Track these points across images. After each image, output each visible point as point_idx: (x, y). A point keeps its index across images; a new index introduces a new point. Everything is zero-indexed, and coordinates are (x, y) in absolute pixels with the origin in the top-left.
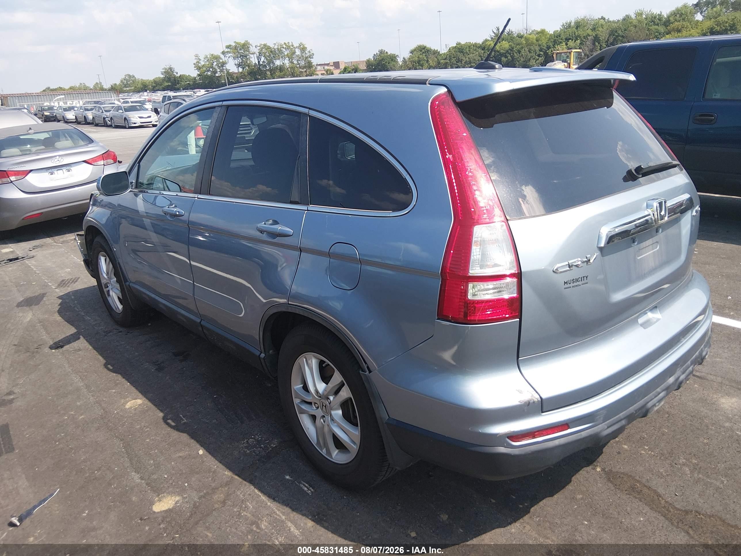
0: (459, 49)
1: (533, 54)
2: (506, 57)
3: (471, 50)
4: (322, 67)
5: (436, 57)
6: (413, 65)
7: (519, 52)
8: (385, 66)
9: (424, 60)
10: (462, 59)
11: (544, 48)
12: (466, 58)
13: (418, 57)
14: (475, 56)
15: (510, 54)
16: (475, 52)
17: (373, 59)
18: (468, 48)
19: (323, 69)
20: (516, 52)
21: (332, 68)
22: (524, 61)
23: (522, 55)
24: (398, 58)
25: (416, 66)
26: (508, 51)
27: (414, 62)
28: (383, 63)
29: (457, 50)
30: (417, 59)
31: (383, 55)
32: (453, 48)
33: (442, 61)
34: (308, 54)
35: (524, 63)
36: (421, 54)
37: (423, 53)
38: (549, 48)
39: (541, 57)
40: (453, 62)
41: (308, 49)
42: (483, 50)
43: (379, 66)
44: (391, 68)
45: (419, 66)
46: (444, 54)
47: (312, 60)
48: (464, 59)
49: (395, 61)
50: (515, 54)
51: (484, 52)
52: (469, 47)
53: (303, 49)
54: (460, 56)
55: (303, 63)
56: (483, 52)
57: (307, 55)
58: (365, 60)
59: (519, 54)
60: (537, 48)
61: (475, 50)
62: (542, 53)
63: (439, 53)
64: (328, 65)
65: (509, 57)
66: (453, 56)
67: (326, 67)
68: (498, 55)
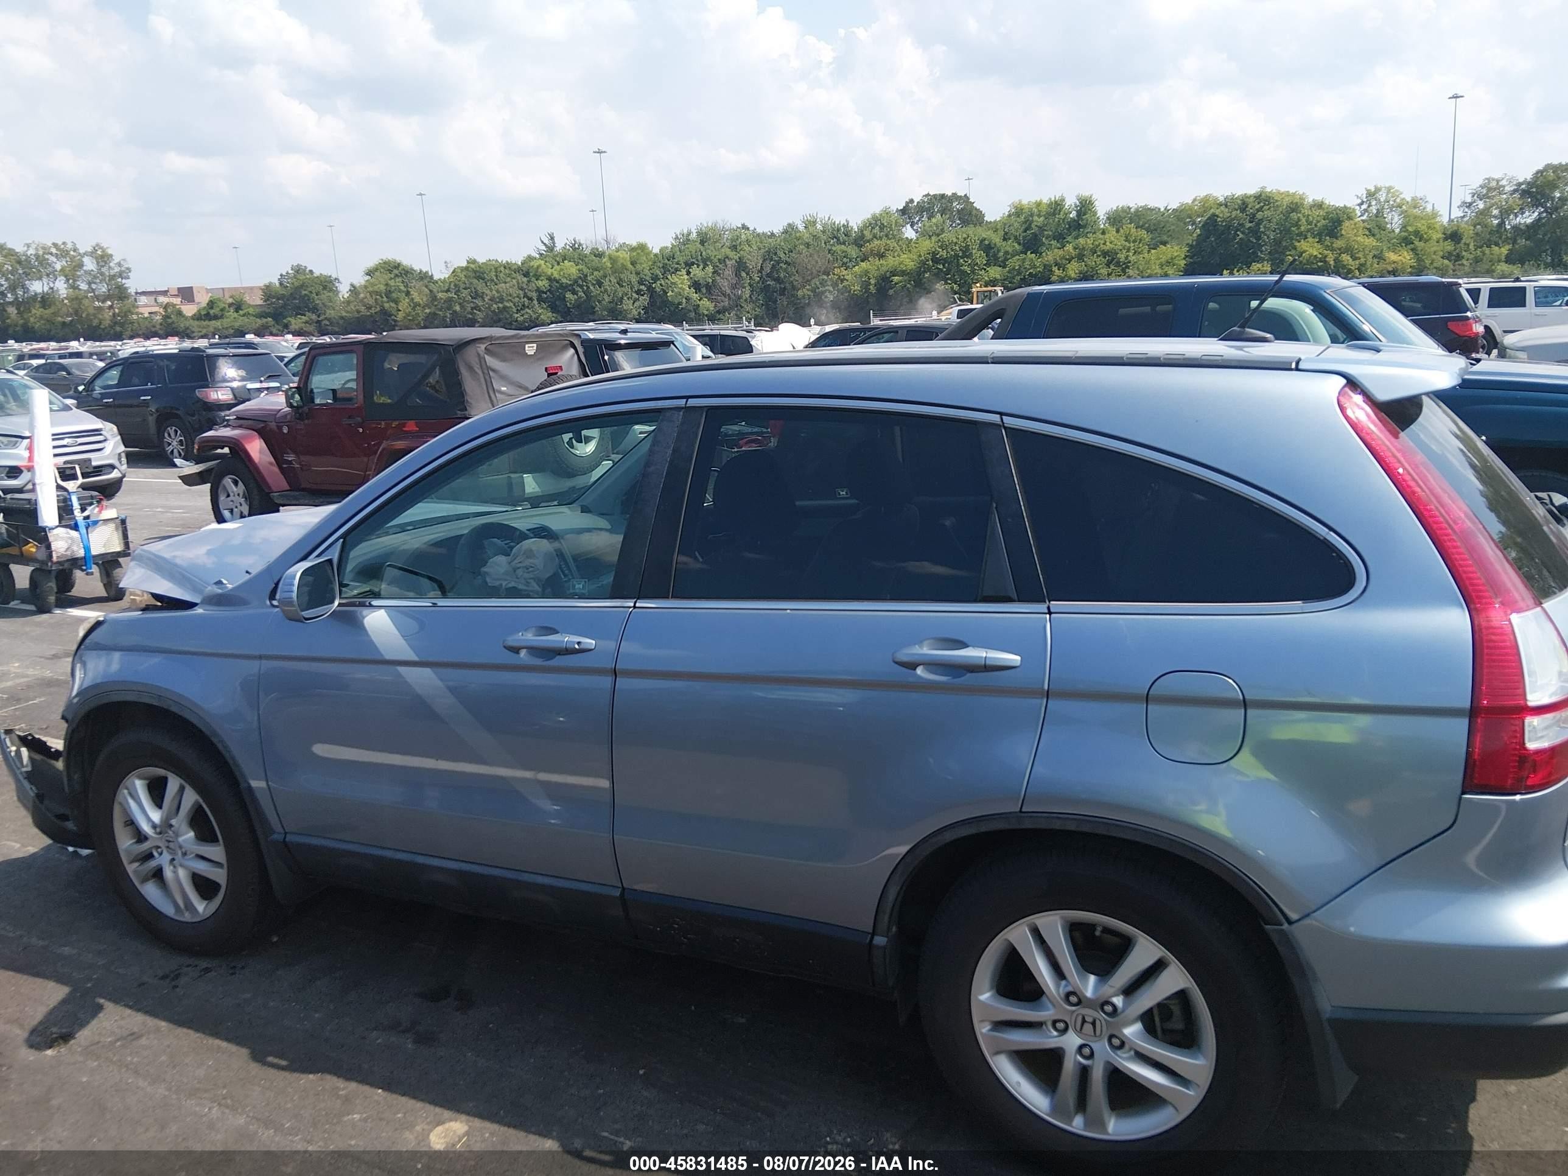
0: (475, 272)
1: (627, 289)
2: (574, 293)
3: (502, 275)
4: (152, 298)
5: (426, 287)
6: (376, 299)
7: (600, 284)
8: (309, 300)
9: (400, 291)
10: (483, 293)
11: (647, 278)
12: (491, 290)
13: (387, 285)
14: (511, 287)
15: (581, 287)
16: (509, 279)
17: (278, 284)
18: (493, 270)
19: (153, 302)
20: (593, 284)
21: (177, 301)
22: (610, 302)
23: (606, 290)
24: (337, 285)
25: (382, 302)
26: (576, 281)
27: (377, 293)
28: (304, 292)
29: (470, 274)
30: (382, 288)
31: (302, 277)
32: (463, 269)
33: (440, 295)
34: (117, 269)
35: (612, 305)
36: (391, 279)
37: (397, 276)
38: (655, 278)
39: (643, 295)
40: (464, 298)
41: (116, 259)
42: (525, 276)
43: (295, 298)
44: (323, 304)
45: (388, 302)
46: (444, 281)
47: (127, 283)
48: (488, 292)
49: (331, 290)
50: (592, 288)
51: (529, 281)
52: (496, 269)
53: (103, 258)
54: (480, 286)
55: (103, 289)
56: (525, 279)
57: (112, 272)
58: (261, 285)
59: (600, 287)
60: (634, 279)
61: (509, 275)
62: (642, 287)
63: (431, 277)
64: (165, 293)
65: (581, 294)
66: (462, 286)
67: (162, 299)
68: (558, 288)
